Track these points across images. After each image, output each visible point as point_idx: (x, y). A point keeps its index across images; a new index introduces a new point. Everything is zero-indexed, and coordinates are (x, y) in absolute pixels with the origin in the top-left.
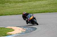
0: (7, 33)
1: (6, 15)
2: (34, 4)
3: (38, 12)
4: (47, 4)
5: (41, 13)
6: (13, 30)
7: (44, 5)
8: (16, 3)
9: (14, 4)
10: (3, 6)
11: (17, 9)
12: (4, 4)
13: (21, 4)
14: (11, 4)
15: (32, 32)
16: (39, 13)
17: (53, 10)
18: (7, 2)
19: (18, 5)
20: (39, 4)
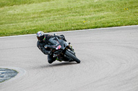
2: (11, 12)
3: (19, 31)
4: (41, 13)
5: (28, 33)
7: (34, 14)
15: (6, 82)
16: (23, 33)
17: (56, 25)
20: (22, 12)
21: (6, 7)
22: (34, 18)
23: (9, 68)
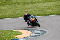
0: (15, 37)
1: (13, 17)
2: (43, 5)
3: (47, 14)
5: (50, 15)
6: (21, 34)
7: (53, 6)
8: (24, 4)
9: (22, 5)
10: (10, 7)
11: (25, 11)
12: (11, 5)
13: (29, 5)
14: (19, 5)
18: (15, 3)
19: (26, 6)
20: (48, 5)
21: (41, 3)
22: (53, 8)
23: (42, 30)
